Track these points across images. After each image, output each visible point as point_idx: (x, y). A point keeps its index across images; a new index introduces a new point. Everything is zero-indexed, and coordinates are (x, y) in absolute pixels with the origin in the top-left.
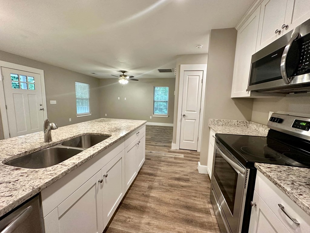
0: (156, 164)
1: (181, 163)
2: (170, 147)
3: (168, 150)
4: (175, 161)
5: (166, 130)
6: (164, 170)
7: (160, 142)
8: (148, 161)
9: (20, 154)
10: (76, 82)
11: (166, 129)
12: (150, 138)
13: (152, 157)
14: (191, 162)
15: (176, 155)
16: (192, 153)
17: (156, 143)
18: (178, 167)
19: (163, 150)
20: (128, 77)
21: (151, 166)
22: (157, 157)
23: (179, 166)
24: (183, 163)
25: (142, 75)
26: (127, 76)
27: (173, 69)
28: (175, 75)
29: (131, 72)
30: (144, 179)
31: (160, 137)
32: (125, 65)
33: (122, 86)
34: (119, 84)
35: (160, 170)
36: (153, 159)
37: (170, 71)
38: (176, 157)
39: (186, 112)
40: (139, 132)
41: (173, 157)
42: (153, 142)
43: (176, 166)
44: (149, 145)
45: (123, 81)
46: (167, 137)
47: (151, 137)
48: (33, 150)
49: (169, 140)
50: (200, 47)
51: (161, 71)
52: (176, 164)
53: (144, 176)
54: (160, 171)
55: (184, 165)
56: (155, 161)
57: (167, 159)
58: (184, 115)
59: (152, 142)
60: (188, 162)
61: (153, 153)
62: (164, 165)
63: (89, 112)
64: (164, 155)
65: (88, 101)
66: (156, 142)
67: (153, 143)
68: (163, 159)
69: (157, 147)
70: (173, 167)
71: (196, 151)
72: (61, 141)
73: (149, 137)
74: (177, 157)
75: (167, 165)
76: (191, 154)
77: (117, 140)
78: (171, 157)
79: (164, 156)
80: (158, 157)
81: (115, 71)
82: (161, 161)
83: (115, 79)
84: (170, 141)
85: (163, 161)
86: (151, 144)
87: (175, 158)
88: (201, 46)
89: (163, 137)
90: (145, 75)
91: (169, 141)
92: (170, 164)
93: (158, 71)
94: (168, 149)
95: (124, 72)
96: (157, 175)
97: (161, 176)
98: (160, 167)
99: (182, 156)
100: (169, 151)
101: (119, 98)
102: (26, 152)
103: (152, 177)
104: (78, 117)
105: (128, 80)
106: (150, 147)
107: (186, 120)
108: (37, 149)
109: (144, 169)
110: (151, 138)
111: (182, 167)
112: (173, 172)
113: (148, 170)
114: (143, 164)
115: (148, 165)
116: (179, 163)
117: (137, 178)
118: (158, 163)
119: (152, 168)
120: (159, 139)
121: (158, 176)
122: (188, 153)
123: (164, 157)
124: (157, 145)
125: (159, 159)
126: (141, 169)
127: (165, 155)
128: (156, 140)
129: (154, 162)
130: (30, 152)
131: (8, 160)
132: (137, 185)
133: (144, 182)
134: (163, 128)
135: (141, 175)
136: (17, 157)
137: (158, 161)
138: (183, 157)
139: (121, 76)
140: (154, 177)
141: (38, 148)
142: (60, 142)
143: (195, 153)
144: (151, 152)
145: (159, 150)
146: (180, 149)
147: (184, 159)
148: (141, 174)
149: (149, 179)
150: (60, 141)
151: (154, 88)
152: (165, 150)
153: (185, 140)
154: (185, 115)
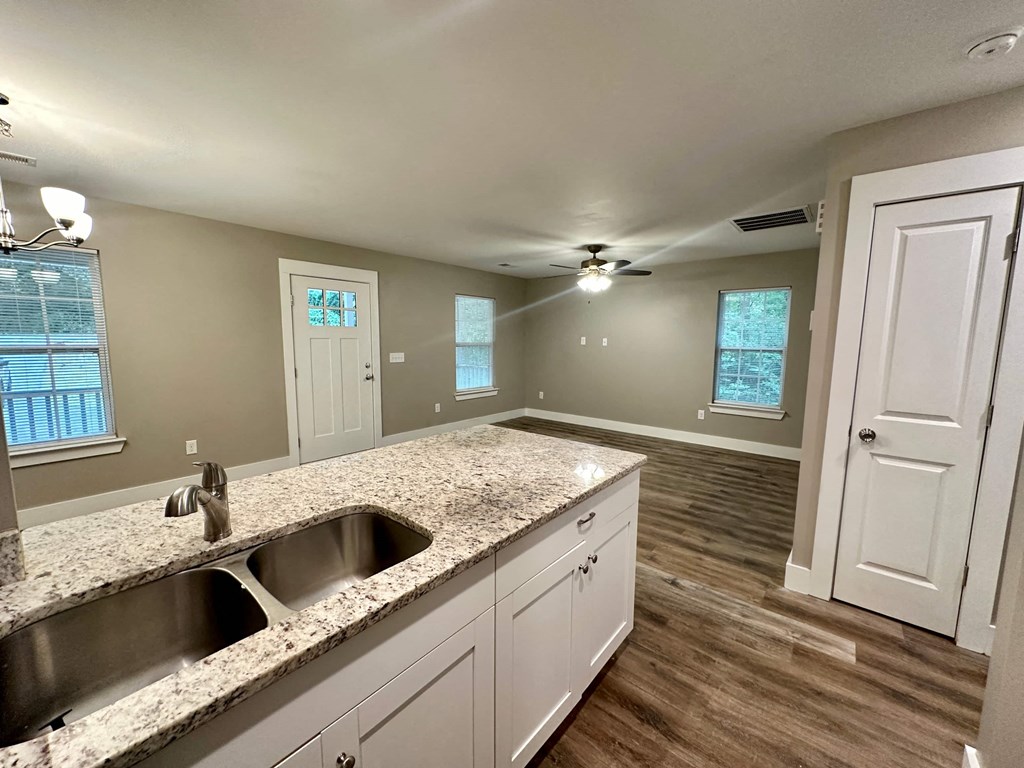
0: (690, 660)
1: (833, 700)
2: (778, 574)
3: (763, 593)
4: (794, 671)
5: (769, 479)
6: (722, 714)
7: (730, 534)
8: (650, 626)
9: (84, 594)
10: (458, 297)
11: (770, 472)
12: (686, 508)
13: (676, 612)
14: (905, 713)
15: (806, 636)
16: (919, 649)
17: (708, 540)
18: (812, 723)
19: (738, 583)
20: (610, 267)
21: (660, 665)
22: (697, 616)
23: (815, 711)
24: (853, 705)
25: (663, 251)
26: (605, 262)
27: (813, 208)
28: (820, 234)
29: (621, 247)
30: (611, 733)
31: (733, 508)
32: (594, 223)
33: (589, 300)
34: (580, 291)
35: (704, 704)
36: (679, 627)
37: (796, 217)
38: (803, 643)
39: (880, 417)
40: (592, 515)
41: (787, 643)
42: (695, 530)
43: (801, 706)
44: (677, 542)
45: (593, 283)
46: (770, 516)
47: (690, 502)
48: (135, 577)
49: (779, 534)
50: (1007, 47)
51: (747, 225)
52: (798, 697)
53: (615, 711)
54: (702, 710)
55: (856, 723)
56: (687, 636)
57: (752, 645)
58: (868, 436)
59: (688, 527)
60: (884, 705)
61: (682, 588)
62: (731, 677)
63: (491, 384)
64: (735, 616)
65: (491, 350)
66: (707, 534)
67: (694, 537)
68: (728, 637)
69: (708, 559)
70: (779, 710)
71: (952, 640)
72: (258, 537)
73: (684, 501)
74: (814, 652)
75: (744, 684)
76: (910, 652)
77: (428, 584)
78: (777, 641)
79: (735, 623)
80: (706, 620)
81: (564, 250)
82: (714, 648)
83: (563, 277)
84: (779, 539)
85: (727, 654)
86: (685, 539)
87: (799, 652)
88: (1012, 40)
89: (747, 511)
90: (680, 249)
91: (774, 536)
92: (763, 681)
93: (736, 230)
94: (767, 585)
95: (596, 249)
96: (682, 732)
97: (697, 749)
98: (703, 687)
99: (845, 650)
100: (766, 598)
101: (583, 341)
102: (107, 585)
103: (653, 735)
104: (458, 398)
105: (611, 276)
106: (674, 555)
107: (882, 461)
108: (151, 573)
109: (623, 670)
110: (691, 506)
111: (836, 727)
112: (776, 748)
113: (640, 679)
114: (627, 641)
115: (647, 652)
116: (819, 694)
117: (584, 713)
118: (698, 657)
119: (662, 674)
120: (726, 518)
121: (687, 745)
122: (886, 641)
123: (736, 631)
124: (710, 546)
125: (710, 630)
126: (611, 664)
127: (743, 620)
128: (707, 522)
129: (678, 644)
130: (121, 587)
131: (27, 620)
132: (570, 753)
133: (606, 751)
134: (752, 464)
135: (601, 704)
136: (70, 606)
137: (702, 644)
138: (853, 659)
139: (585, 264)
140: (664, 742)
141: (155, 570)
142: (250, 544)
143: (943, 650)
144: (674, 583)
145: (715, 581)
146: (833, 599)
147: (859, 678)
148: (603, 697)
149: (636, 745)
150: (252, 539)
151: (721, 296)
152: (748, 587)
153: (869, 564)
154: (872, 436)
